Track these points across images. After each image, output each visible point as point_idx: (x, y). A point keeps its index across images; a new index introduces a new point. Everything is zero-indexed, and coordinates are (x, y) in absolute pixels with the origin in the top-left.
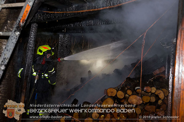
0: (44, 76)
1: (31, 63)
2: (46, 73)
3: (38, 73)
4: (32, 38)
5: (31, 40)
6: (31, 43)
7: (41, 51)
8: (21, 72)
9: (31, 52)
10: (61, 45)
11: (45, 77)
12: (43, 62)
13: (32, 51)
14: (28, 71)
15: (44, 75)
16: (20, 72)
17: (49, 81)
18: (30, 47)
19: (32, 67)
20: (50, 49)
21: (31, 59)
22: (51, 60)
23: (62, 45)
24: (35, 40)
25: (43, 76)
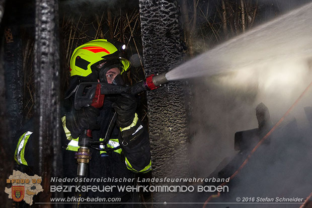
0: (106, 149)
1: (55, 110)
2: (112, 136)
3: (85, 141)
4: (46, 22)
5: (44, 30)
6: (45, 39)
7: (82, 63)
8: (27, 146)
9: (51, 70)
10: (147, 29)
11: (110, 151)
12: (94, 98)
13: (54, 67)
14: (48, 137)
15: (105, 143)
16: (22, 144)
17: (127, 162)
18: (44, 54)
19: (61, 124)
20: (112, 49)
21: (53, 96)
22: (124, 89)
23: (152, 31)
24: (56, 26)
25: (102, 147)
